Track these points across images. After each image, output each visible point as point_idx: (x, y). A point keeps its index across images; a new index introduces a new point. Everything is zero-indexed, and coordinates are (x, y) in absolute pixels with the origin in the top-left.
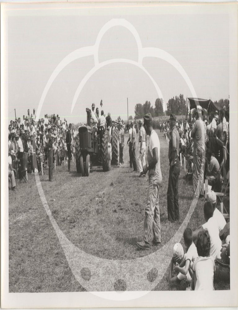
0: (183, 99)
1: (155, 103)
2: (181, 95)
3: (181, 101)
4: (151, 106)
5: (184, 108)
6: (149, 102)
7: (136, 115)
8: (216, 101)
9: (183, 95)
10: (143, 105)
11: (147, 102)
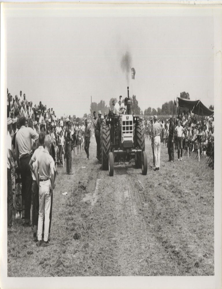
0: (136, 99)
1: (109, 103)
2: (133, 95)
3: (134, 102)
4: (105, 106)
5: (136, 108)
6: (104, 101)
7: (91, 113)
8: (167, 102)
9: (135, 96)
10: (98, 103)
11: (101, 101)
